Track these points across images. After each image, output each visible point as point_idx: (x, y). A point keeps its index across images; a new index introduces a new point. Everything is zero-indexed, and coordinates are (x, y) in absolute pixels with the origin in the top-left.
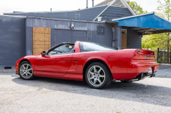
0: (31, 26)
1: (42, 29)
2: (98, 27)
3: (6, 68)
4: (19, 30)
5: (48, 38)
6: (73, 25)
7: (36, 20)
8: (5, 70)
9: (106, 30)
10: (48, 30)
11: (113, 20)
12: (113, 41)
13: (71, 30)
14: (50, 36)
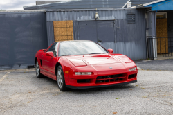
0: (52, 20)
1: (63, 23)
2: (128, 15)
3: (29, 67)
4: (40, 26)
5: (70, 32)
6: (97, 15)
7: (56, 13)
8: (27, 70)
9: (137, 17)
10: (71, 23)
11: (144, 5)
12: (146, 29)
13: (96, 20)
14: (72, 30)
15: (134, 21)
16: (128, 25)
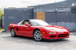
0: (35, 12)
1: (41, 13)
2: (72, 9)
4: (31, 14)
6: (56, 10)
10: (44, 13)
13: (56, 12)
14: (44, 16)
15: (75, 12)
16: (72, 14)
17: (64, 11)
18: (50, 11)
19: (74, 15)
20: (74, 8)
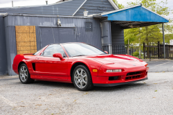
0: (14, 25)
2: (86, 23)
5: (33, 37)
6: (59, 22)
7: (18, 18)
9: (94, 25)
10: (33, 29)
11: (102, 14)
12: (102, 37)
13: (58, 27)
15: (91, 30)
16: (87, 33)
17: (73, 25)
18: (46, 24)
19: (89, 34)
20: (90, 21)
